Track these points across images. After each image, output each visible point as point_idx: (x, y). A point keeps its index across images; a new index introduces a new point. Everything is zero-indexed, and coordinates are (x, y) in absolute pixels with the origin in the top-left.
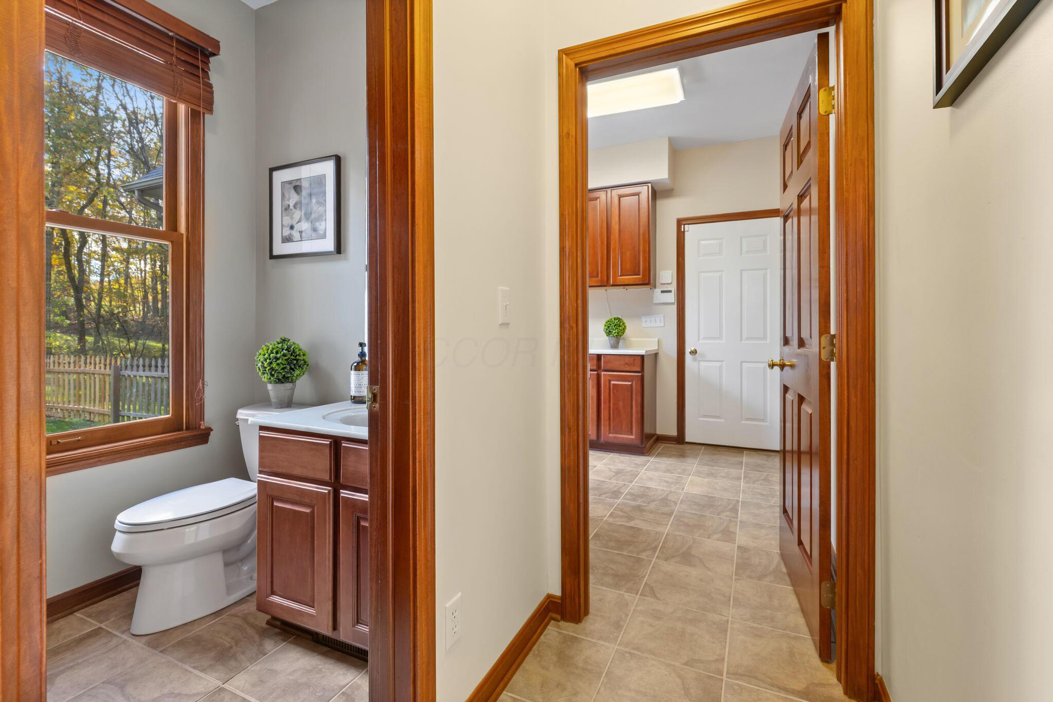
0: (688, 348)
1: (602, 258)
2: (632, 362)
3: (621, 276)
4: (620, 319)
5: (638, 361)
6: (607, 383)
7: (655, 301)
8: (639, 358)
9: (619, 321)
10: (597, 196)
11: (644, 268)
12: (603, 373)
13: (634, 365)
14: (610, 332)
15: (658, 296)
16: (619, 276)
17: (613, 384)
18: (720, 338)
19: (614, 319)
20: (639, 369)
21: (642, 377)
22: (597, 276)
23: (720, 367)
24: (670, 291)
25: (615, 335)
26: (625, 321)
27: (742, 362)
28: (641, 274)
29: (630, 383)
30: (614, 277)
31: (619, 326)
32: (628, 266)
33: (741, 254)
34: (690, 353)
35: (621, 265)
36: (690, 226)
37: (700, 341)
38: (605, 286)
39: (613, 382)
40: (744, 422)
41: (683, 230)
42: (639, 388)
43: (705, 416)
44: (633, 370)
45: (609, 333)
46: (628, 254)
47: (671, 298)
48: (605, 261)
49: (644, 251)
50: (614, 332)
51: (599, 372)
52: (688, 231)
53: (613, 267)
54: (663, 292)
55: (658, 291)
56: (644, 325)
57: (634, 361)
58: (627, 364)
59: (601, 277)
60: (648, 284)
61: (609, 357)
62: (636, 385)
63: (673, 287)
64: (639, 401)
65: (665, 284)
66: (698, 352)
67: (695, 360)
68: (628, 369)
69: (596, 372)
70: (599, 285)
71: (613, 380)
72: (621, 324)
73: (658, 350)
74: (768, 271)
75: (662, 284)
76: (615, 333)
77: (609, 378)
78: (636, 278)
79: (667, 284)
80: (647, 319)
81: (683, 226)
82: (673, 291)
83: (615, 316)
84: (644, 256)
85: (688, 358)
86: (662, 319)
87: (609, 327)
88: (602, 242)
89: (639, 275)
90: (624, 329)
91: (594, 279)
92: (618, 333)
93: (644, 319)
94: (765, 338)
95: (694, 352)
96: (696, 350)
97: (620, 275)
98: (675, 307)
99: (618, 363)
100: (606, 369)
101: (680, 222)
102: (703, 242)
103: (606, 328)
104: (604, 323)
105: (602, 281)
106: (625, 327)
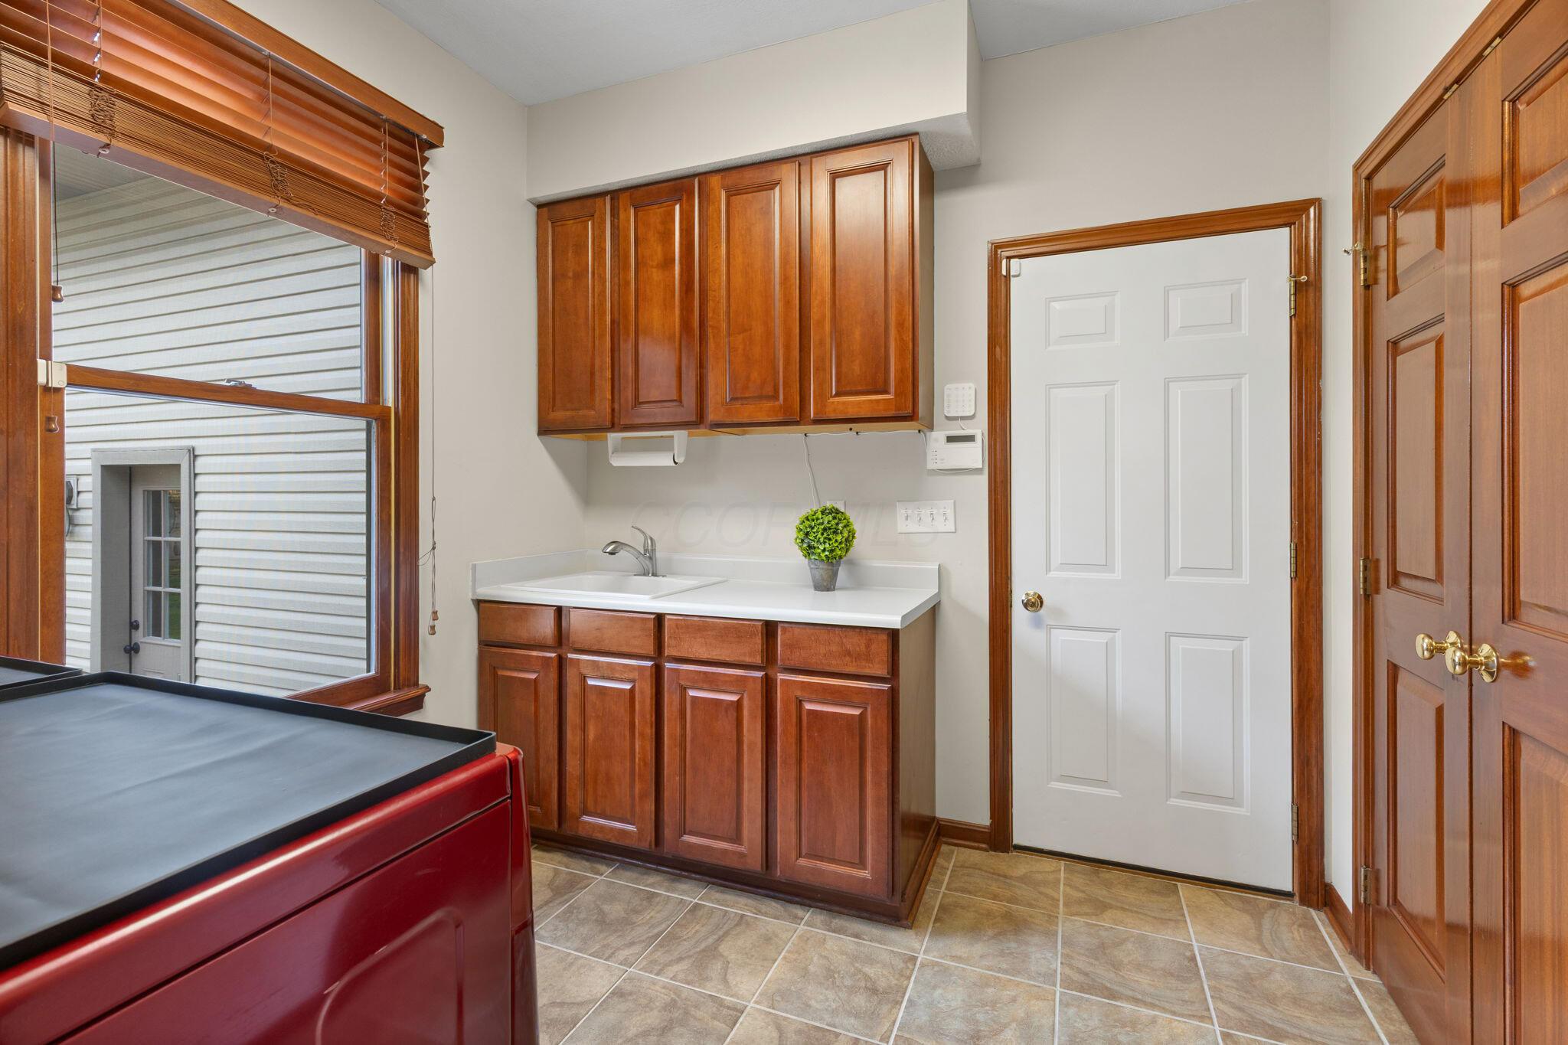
0: (1019, 593)
1: (787, 347)
2: (863, 648)
3: (838, 394)
4: (837, 511)
5: (882, 647)
6: (793, 708)
7: (931, 466)
8: (884, 637)
9: (834, 518)
10: (776, 177)
11: (901, 371)
12: (781, 676)
13: (868, 658)
14: (810, 547)
15: (939, 451)
16: (831, 397)
17: (810, 712)
18: (1107, 566)
19: (823, 513)
20: (882, 671)
21: (893, 696)
22: (776, 397)
23: (1109, 647)
24: (970, 438)
25: (823, 555)
26: (852, 515)
27: (1169, 635)
28: (892, 390)
29: (857, 712)
30: (821, 397)
31: (835, 532)
32: (856, 368)
33: (1166, 335)
34: (1026, 605)
35: (838, 366)
36: (1023, 261)
37: (1053, 574)
38: (797, 423)
39: (808, 706)
40: (1173, 801)
41: (1004, 272)
42: (884, 728)
43: (1065, 778)
44: (867, 672)
45: (809, 550)
46: (857, 334)
47: (974, 455)
48: (796, 353)
49: (900, 325)
50: (822, 547)
51: (771, 672)
52: (1018, 276)
53: (817, 369)
54: (951, 439)
55: (938, 436)
56: (902, 526)
57: (868, 646)
58: (848, 653)
59: (785, 399)
60: (911, 417)
61: (797, 630)
62: (874, 717)
63: (980, 428)
64: (885, 768)
65: (956, 418)
66: (1045, 603)
67: (1038, 624)
68: (851, 669)
69: (759, 674)
70: (780, 418)
71: (810, 701)
72: (840, 527)
73: (938, 594)
74: (1245, 381)
75: (948, 418)
76: (824, 550)
77: (799, 693)
78: (878, 401)
79: (963, 418)
80: (910, 512)
81: (1004, 262)
82: (979, 438)
83: (829, 505)
84: (901, 340)
85: (1020, 617)
86: (950, 512)
87: (807, 534)
88: (787, 303)
89: (886, 392)
90: (849, 541)
91: (768, 405)
92: (832, 551)
93: (901, 511)
94: (1235, 569)
95: (1034, 604)
96: (1040, 597)
97: (834, 393)
98: (983, 480)
99: (822, 650)
100: (788, 664)
101: (997, 253)
102: (1056, 305)
103: (801, 535)
104: (797, 523)
105: (786, 408)
106: (852, 533)
